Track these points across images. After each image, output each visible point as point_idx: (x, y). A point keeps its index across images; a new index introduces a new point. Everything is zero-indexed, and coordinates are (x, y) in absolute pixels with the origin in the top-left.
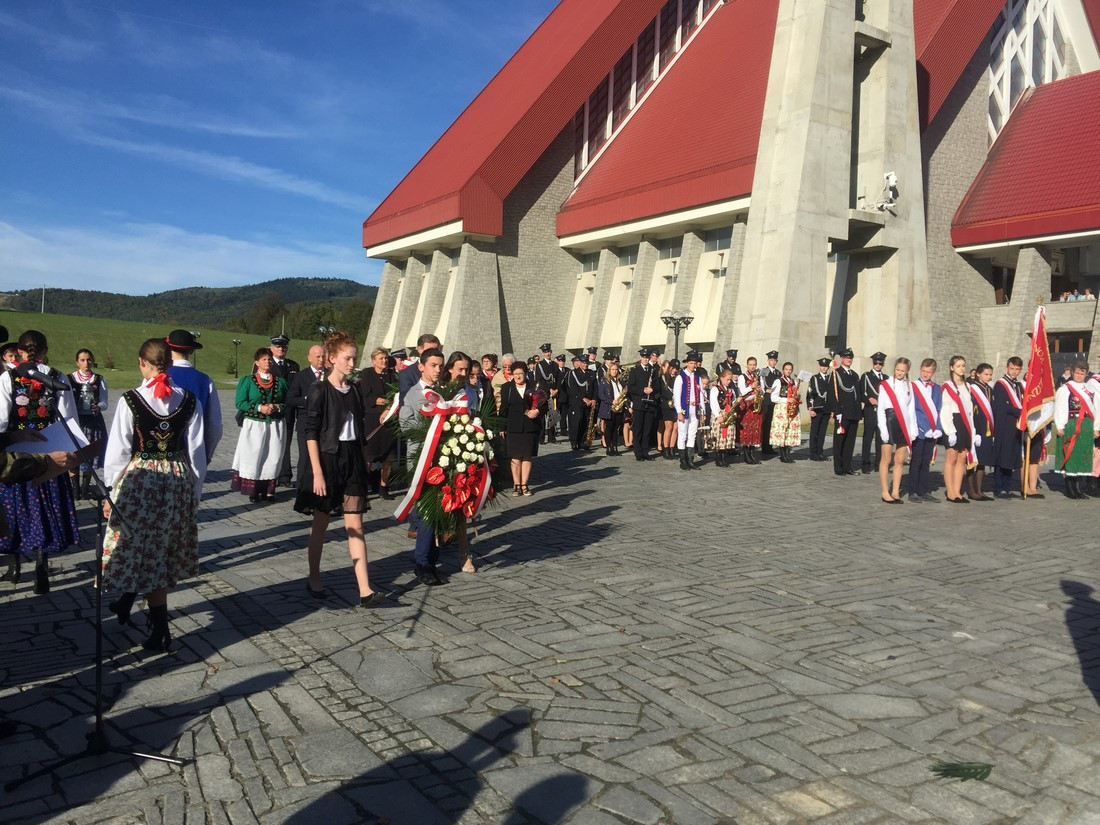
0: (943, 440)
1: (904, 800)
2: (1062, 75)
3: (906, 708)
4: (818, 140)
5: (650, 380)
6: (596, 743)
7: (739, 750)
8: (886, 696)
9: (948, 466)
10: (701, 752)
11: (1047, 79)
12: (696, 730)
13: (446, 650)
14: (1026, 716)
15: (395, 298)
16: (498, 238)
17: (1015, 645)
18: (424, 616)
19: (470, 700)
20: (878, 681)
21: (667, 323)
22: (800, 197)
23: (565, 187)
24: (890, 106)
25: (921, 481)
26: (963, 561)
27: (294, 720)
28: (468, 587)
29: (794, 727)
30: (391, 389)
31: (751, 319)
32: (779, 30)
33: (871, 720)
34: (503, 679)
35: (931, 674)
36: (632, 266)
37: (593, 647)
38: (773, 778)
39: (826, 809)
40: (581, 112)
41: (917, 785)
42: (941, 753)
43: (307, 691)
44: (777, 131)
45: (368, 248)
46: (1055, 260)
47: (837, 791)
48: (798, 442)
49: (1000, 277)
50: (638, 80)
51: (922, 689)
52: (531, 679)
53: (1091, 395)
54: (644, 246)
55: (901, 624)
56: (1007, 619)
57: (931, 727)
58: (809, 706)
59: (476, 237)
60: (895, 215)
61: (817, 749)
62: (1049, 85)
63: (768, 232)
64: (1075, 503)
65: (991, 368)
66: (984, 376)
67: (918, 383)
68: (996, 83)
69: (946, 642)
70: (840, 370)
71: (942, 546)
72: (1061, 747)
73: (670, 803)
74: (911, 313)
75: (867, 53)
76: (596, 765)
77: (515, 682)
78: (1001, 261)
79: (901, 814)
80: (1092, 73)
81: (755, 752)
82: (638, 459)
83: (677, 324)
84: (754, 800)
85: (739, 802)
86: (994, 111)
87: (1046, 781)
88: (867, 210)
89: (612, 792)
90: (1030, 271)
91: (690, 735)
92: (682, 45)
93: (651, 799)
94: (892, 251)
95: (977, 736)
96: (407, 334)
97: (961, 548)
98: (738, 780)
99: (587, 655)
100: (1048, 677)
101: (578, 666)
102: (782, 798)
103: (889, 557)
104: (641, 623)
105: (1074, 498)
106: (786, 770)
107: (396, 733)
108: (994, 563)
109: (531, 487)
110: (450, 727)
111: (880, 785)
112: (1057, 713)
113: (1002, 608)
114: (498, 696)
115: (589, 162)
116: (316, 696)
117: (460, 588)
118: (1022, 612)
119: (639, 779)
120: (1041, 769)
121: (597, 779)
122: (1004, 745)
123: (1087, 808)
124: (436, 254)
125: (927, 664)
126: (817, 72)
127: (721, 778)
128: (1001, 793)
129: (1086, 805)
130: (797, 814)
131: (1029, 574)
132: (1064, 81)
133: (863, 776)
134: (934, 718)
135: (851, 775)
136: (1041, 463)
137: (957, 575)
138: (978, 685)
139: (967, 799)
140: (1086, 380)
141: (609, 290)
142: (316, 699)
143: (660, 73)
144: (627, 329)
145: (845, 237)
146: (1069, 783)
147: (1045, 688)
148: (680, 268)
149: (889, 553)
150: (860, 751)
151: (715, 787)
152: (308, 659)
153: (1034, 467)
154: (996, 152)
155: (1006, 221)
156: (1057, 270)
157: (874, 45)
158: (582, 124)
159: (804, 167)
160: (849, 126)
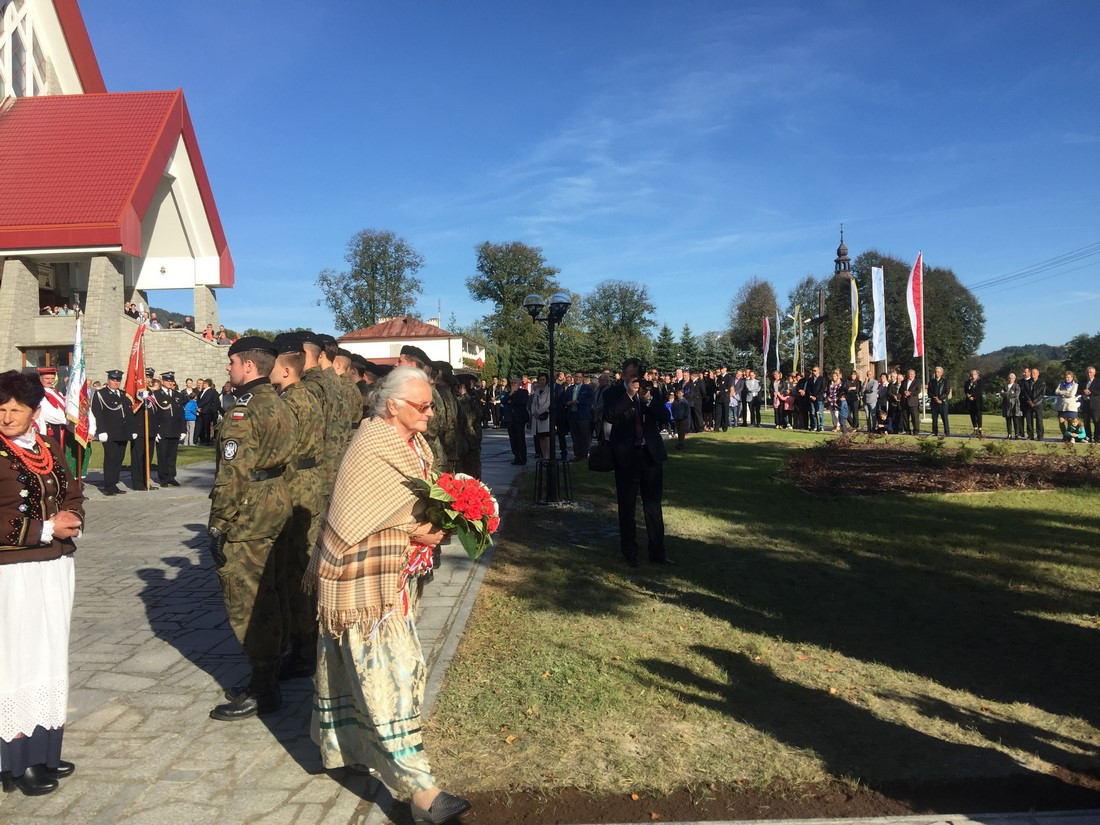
2: (44, 91)
11: (29, 93)
46: (43, 274)
62: (30, 99)
80: (72, 96)
132: (45, 98)
156: (48, 284)
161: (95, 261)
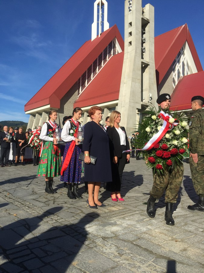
1: (135, 208)
3: (140, 195)
4: (134, 86)
8: (136, 193)
11: (186, 75)
13: (36, 189)
15: (33, 124)
16: (59, 109)
18: (31, 184)
19: (40, 197)
20: (135, 191)
22: (130, 99)
23: (76, 97)
24: (150, 79)
32: (124, 60)
33: (132, 197)
38: (107, 205)
39: (118, 209)
40: (80, 79)
41: (138, 206)
44: (124, 83)
45: (26, 111)
47: (121, 207)
50: (93, 72)
51: (144, 192)
59: (53, 108)
60: (152, 104)
63: (123, 107)
68: (174, 75)
73: (83, 210)
75: (144, 66)
76: (67, 205)
79: (133, 210)
81: (104, 202)
84: (102, 209)
86: (174, 82)
88: (145, 102)
89: (70, 209)
92: (104, 65)
93: (79, 209)
102: (108, 208)
106: (110, 204)
107: (21, 202)
110: (34, 201)
111: (130, 206)
114: (47, 196)
115: (81, 91)
119: (77, 207)
121: (67, 207)
124: (43, 113)
126: (133, 70)
130: (111, 210)
133: (127, 205)
143: (98, 71)
145: (140, 108)
148: (104, 117)
150: (128, 201)
154: (175, 91)
155: (177, 106)
157: (146, 65)
158: (80, 82)
159: (131, 92)
160: (141, 83)
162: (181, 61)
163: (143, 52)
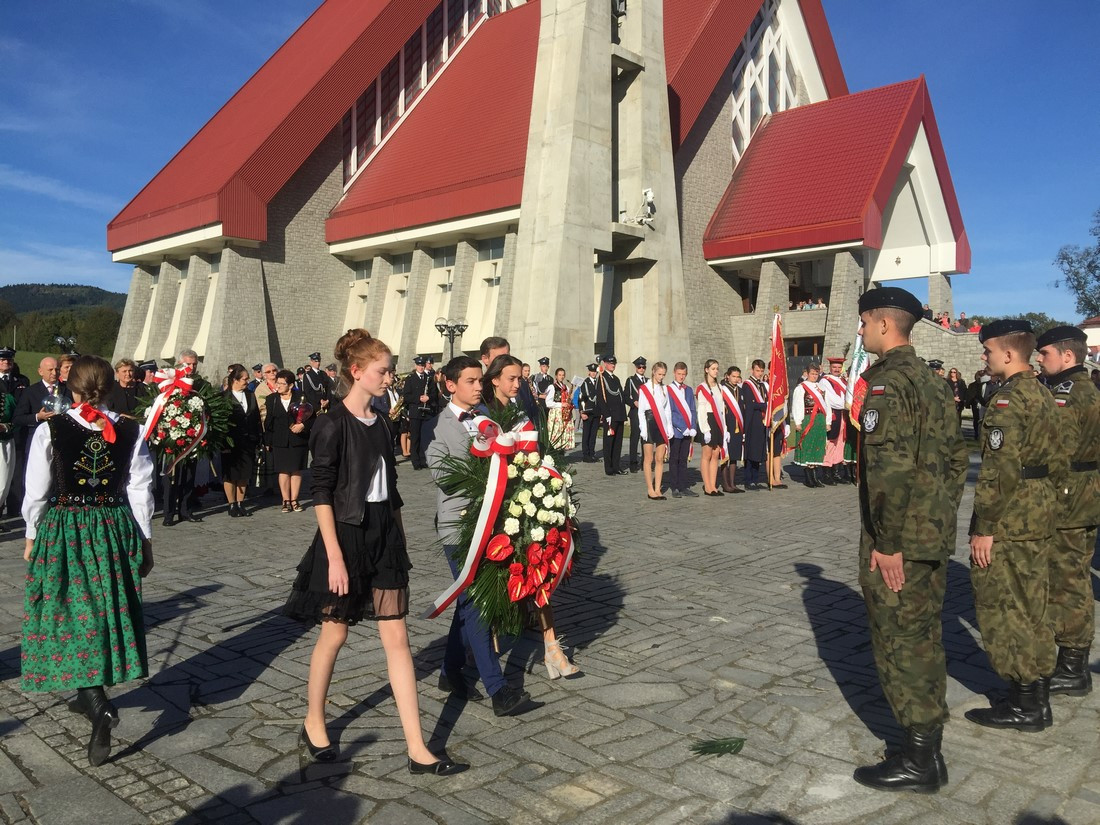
0: (700, 437)
1: (667, 781)
2: (794, 105)
3: (669, 693)
4: (582, 156)
5: (426, 388)
6: (368, 762)
7: (513, 751)
8: (650, 683)
9: (705, 461)
10: (475, 758)
11: (782, 108)
12: (471, 736)
13: (205, 681)
14: (774, 690)
15: (148, 305)
16: (262, 243)
17: (763, 625)
18: (180, 647)
19: (231, 732)
20: (643, 670)
21: (441, 331)
22: (566, 209)
23: (333, 192)
24: (646, 126)
25: (680, 478)
26: (718, 550)
27: (27, 773)
28: (231, 612)
29: (566, 722)
30: (141, 404)
31: (525, 326)
32: (541, 47)
33: (637, 707)
34: (268, 706)
35: (690, 658)
36: (406, 274)
37: (367, 663)
38: (545, 774)
39: (596, 799)
40: (348, 117)
41: (678, 765)
42: (700, 733)
43: (43, 739)
44: (543, 145)
45: (113, 252)
46: (792, 273)
47: (605, 780)
48: (573, 445)
49: (746, 287)
50: (406, 87)
51: (682, 673)
52: (300, 702)
53: (823, 393)
54: (418, 254)
55: (664, 614)
56: (756, 601)
57: (691, 708)
58: (580, 700)
59: (236, 241)
60: (653, 229)
61: (587, 741)
62: (783, 113)
63: (538, 243)
64: (814, 491)
65: (739, 370)
66: (733, 379)
67: (673, 386)
68: (738, 108)
69: (704, 627)
70: (605, 374)
71: (700, 537)
72: (804, 716)
73: (444, 813)
74: (671, 321)
75: (624, 75)
76: (367, 784)
77: (281, 709)
78: (746, 274)
79: (664, 795)
80: (819, 104)
81: (528, 751)
82: (416, 469)
83: (453, 332)
84: (527, 799)
85: (513, 803)
86: (737, 135)
87: (791, 748)
88: (629, 224)
89: (384, 810)
90: (772, 283)
91: (465, 742)
92: (449, 55)
93: (425, 812)
94: (652, 263)
95: (731, 713)
96: (162, 345)
97: (717, 538)
98: (511, 781)
99: (360, 672)
100: (791, 653)
101: (350, 684)
102: (553, 793)
103: (654, 550)
104: (418, 634)
105: (812, 487)
106: (558, 765)
107: (147, 776)
108: (745, 550)
109: (301, 503)
110: (208, 763)
111: (644, 769)
112: (799, 684)
113: (751, 591)
114: (262, 725)
115: (358, 167)
116: (53, 744)
117: (222, 614)
118: (769, 594)
119: (412, 792)
120: (787, 738)
121: (369, 798)
122: (755, 719)
123: (826, 770)
124: (194, 259)
125: (688, 649)
126: (579, 91)
127: (494, 781)
128: (752, 764)
129: (825, 767)
130: (568, 807)
131: (775, 558)
132: (796, 109)
133: (630, 762)
134: (693, 699)
135: (618, 763)
136: (783, 456)
137: (712, 563)
138: (732, 665)
139: (723, 773)
140: (818, 381)
141: (384, 299)
142: (53, 748)
143: (428, 81)
144: (403, 338)
145: (608, 247)
146: (811, 748)
147: (789, 662)
148: (455, 277)
149: (654, 547)
150: (627, 738)
151: (489, 791)
152: (43, 705)
153: (778, 458)
154: (739, 174)
155: (749, 237)
156: (794, 282)
157: (629, 67)
158: (350, 128)
159: (570, 180)
160: (610, 144)
161: (839, 256)
162: (765, 49)
163: (616, 14)
